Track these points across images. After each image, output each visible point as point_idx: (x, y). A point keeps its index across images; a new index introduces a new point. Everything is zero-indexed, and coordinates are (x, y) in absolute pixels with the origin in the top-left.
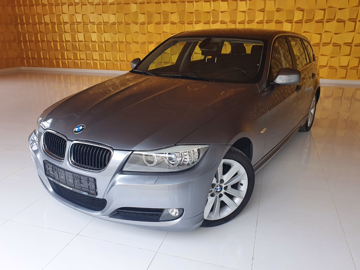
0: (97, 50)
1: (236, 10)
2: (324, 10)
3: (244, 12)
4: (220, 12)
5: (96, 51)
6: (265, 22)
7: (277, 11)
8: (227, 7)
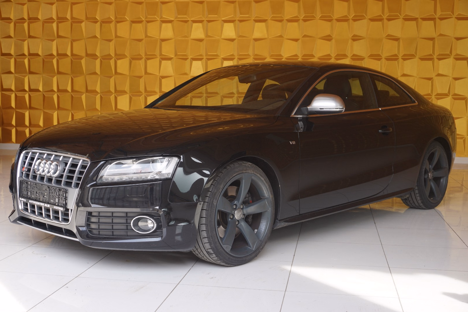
0: (13, 105)
1: (281, 36)
2: (432, 39)
3: (296, 40)
5: (12, 108)
7: (354, 40)
8: (265, 32)
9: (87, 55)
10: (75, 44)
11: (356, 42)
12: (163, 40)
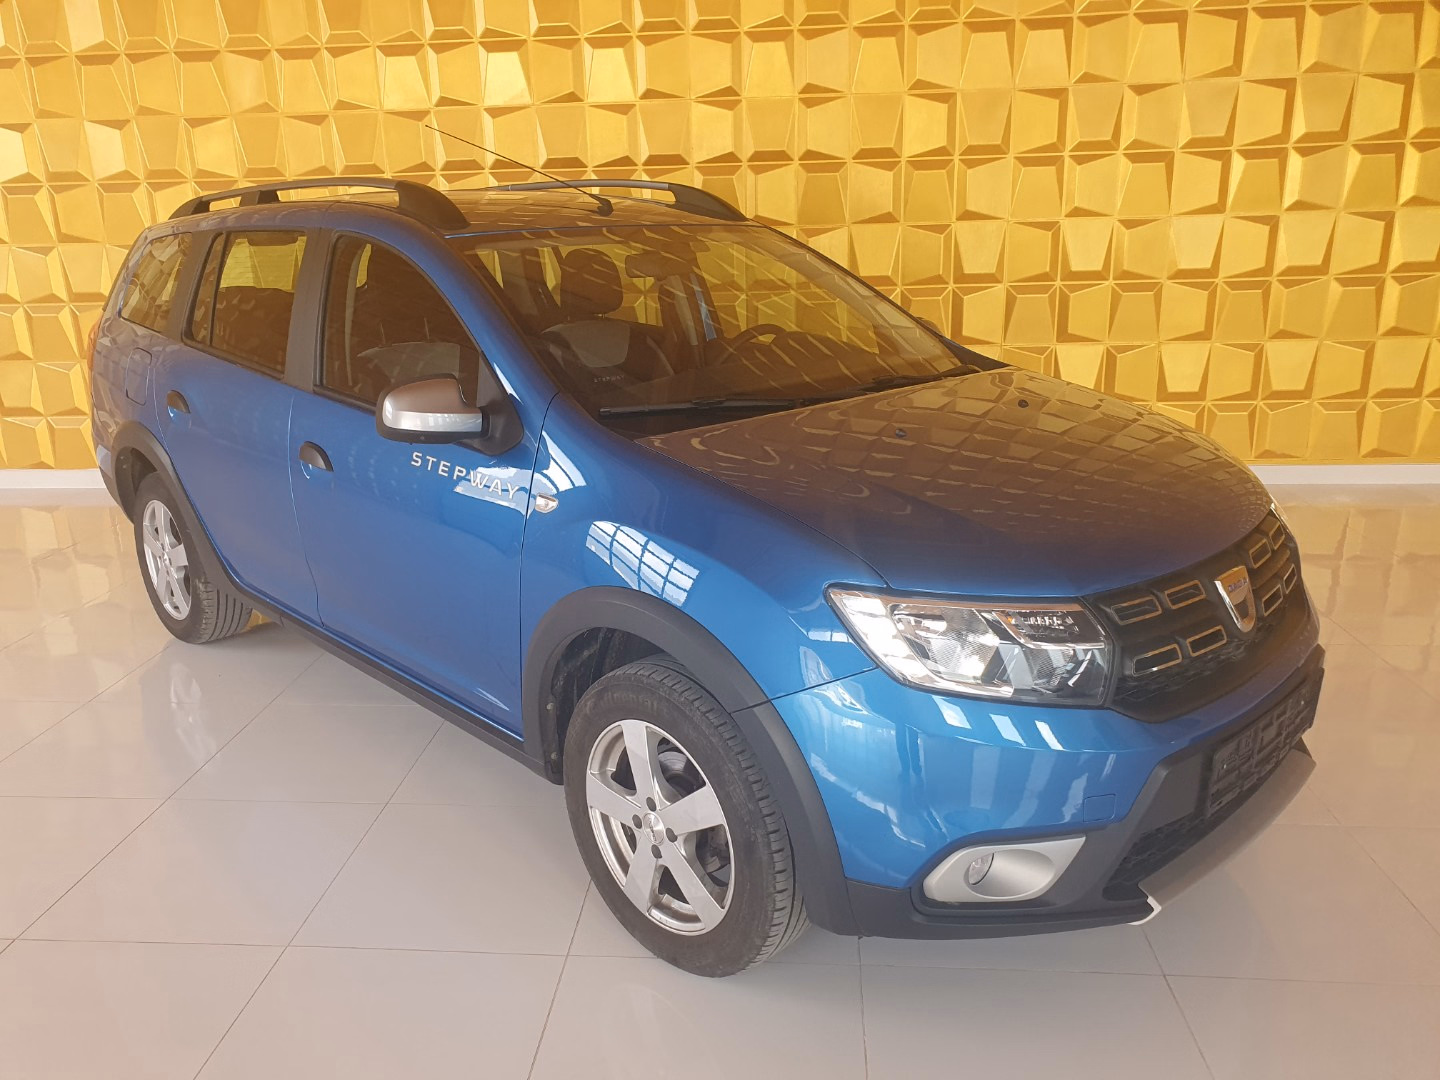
1: (572, 97)
2: (1059, 93)
3: (623, 109)
4: (485, 109)
6: (750, 167)
7: (809, 103)
8: (522, 81)
11: (815, 109)
12: (196, 122)
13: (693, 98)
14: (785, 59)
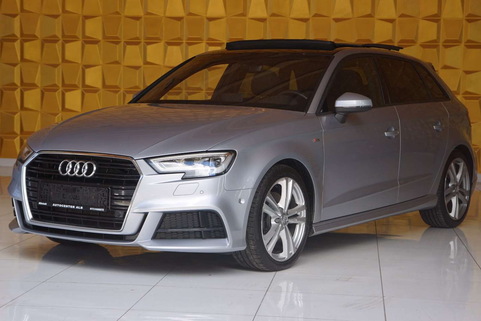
1: (370, 16)
3: (391, 21)
4: (333, 19)
6: (443, 45)
7: (469, 21)
8: (350, 9)
9: (105, 37)
10: (88, 22)
11: (472, 23)
12: (211, 19)
13: (420, 17)
14: (460, 4)
